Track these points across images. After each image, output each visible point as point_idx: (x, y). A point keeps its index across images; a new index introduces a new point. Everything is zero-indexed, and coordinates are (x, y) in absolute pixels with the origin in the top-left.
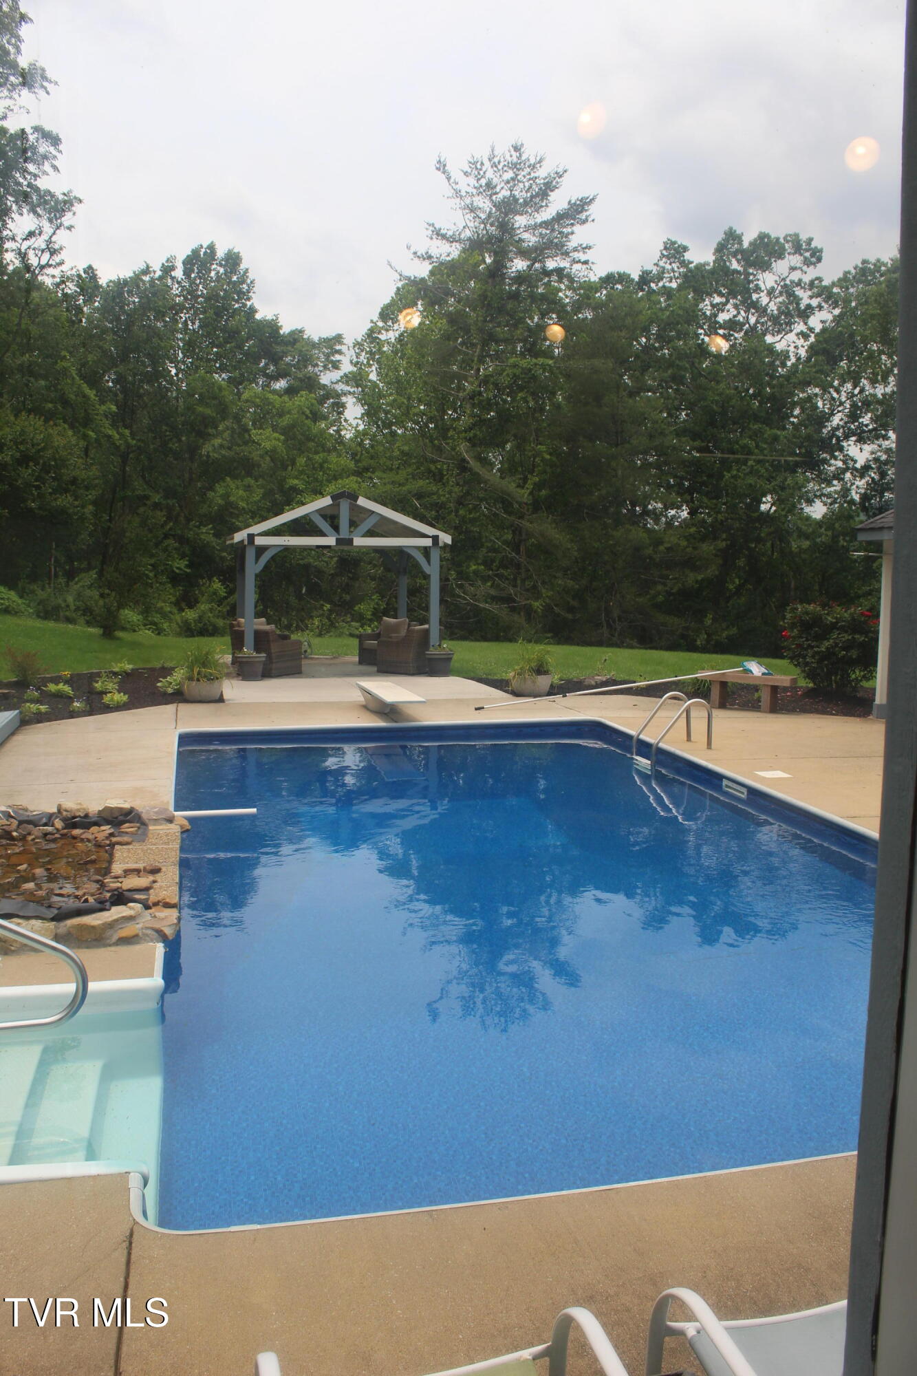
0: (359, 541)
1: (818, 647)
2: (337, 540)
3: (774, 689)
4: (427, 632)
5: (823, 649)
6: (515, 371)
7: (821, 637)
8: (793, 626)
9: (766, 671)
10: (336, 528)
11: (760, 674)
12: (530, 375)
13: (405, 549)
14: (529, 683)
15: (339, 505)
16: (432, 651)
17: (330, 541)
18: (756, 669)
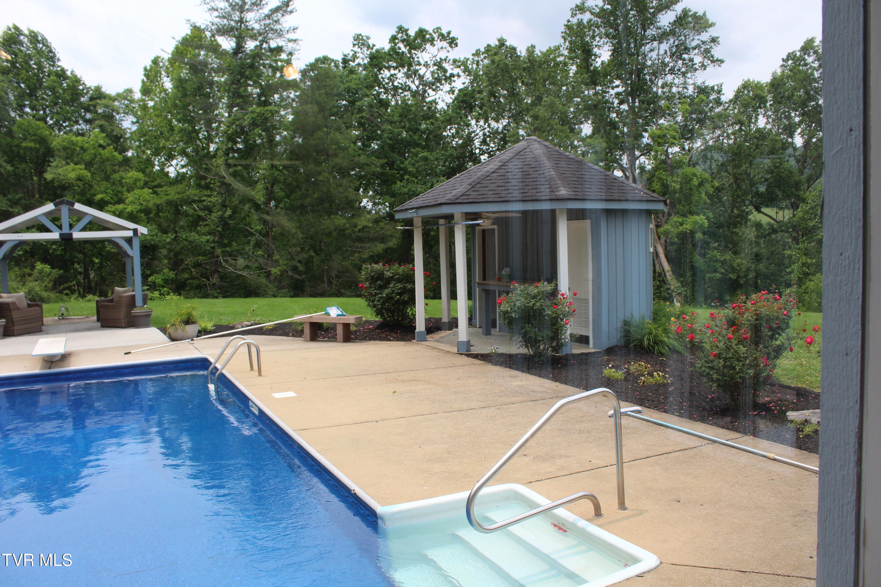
0: (77, 235)
1: (382, 294)
2: (61, 235)
3: (346, 326)
4: (133, 297)
5: (384, 295)
6: (253, 115)
7: (382, 288)
8: (367, 279)
9: (341, 313)
10: (60, 227)
11: (335, 316)
12: (263, 118)
13: (113, 239)
14: (180, 331)
15: (60, 210)
16: (136, 311)
17: (55, 235)
18: (334, 312)
